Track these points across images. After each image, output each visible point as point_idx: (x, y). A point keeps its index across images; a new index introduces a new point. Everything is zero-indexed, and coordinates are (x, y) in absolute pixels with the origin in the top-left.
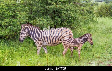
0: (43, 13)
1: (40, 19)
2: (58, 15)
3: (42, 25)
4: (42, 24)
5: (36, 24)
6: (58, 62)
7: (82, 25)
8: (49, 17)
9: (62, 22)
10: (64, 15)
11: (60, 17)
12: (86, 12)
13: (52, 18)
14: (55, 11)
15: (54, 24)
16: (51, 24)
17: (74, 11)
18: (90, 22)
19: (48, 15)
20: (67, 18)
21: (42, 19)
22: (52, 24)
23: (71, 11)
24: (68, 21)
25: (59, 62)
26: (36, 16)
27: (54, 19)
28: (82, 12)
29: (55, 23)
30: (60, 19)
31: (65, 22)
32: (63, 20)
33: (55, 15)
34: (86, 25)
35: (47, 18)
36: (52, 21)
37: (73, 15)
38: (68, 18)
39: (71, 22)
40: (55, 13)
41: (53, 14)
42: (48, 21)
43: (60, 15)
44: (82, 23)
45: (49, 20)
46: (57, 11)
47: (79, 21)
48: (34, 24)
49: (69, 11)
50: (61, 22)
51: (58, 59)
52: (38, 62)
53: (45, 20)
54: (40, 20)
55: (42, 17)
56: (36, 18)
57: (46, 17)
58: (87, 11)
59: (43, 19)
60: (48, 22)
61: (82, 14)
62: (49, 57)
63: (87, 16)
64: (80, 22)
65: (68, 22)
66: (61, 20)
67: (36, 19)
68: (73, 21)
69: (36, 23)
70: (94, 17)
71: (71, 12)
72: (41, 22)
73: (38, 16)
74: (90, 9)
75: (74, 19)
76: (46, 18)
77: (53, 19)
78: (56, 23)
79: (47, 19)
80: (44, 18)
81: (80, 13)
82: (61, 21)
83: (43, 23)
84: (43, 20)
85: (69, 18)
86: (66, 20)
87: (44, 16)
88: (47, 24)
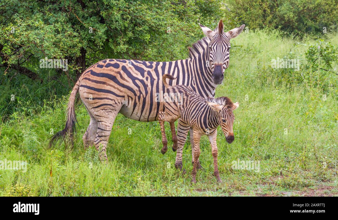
1: (30, 22)
2: (97, 14)
3: (36, 44)
4: (38, 41)
5: (16, 40)
6: (89, 180)
8: (62, 17)
9: (110, 40)
10: (117, 15)
11: (102, 21)
13: (73, 22)
15: (80, 45)
16: (69, 43)
19: (60, 9)
20: (127, 25)
21: (36, 24)
22: (74, 46)
24: (130, 38)
25: (94, 180)
26: (15, 11)
27: (82, 27)
28: (181, 8)
29: (85, 42)
30: (101, 30)
31: (121, 40)
32: (112, 34)
33: (85, 12)
35: (57, 21)
36: (75, 34)
37: (150, 17)
38: (132, 25)
39: (143, 43)
40: (84, 7)
41: (79, 8)
42: (58, 32)
43: (104, 14)
45: (64, 31)
47: (171, 40)
48: (6, 41)
50: (107, 40)
52: (17, 177)
53: (47, 28)
54: (29, 27)
55: (39, 15)
56: (17, 18)
57: (50, 15)
59: (42, 22)
60: (59, 36)
61: (181, 15)
62: (56, 164)
64: (172, 44)
65: (129, 42)
66: (106, 32)
67: (14, 23)
68: (148, 37)
69: (16, 37)
71: (144, 6)
72: (32, 35)
73: (22, 10)
75: (153, 31)
76: (52, 19)
77: (77, 27)
78: (90, 41)
79: (54, 27)
80: (46, 22)
81: (173, 12)
82: (105, 37)
83: (42, 40)
84: (42, 28)
85: (135, 25)
86: (126, 34)
87: (44, 14)
88: (56, 44)
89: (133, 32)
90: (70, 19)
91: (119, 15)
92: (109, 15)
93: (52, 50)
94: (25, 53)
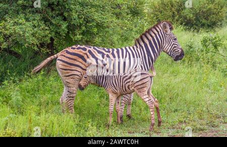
0: (25, 6)
1: (16, 20)
2: (62, 14)
3: (20, 35)
4: (21, 33)
5: (6, 32)
6: (56, 126)
7: (117, 43)
8: (38, 17)
9: (70, 32)
10: (75, 15)
11: (65, 19)
12: (126, 10)
13: (46, 20)
14: (53, 4)
15: (50, 35)
16: (43, 34)
17: (100, 7)
18: (135, 34)
19: (37, 12)
20: (81, 22)
21: (20, 21)
22: (46, 36)
23: (92, 6)
24: (84, 31)
26: (7, 13)
27: (51, 24)
28: (118, 10)
29: (53, 34)
30: (64, 26)
31: (77, 32)
32: (72, 28)
33: (53, 14)
34: (125, 43)
35: (34, 20)
36: (47, 28)
37: (97, 16)
38: (85, 22)
39: (92, 34)
40: (53, 10)
41: (49, 10)
42: (35, 27)
43: (66, 14)
44: (115, 38)
45: (39, 26)
46: (58, 4)
47: (111, 32)
49: (87, 6)
50: (68, 32)
51: (56, 119)
52: (7, 124)
53: (28, 24)
54: (16, 23)
55: (22, 15)
56: (7, 17)
57: (30, 16)
58: (128, 8)
59: (24, 20)
60: (36, 29)
61: (118, 16)
62: (33, 115)
63: (127, 21)
64: (112, 35)
65: (83, 34)
66: (68, 27)
67: (6, 21)
68: (95, 30)
69: (7, 30)
70: (143, 25)
71: (93, 10)
72: (17, 28)
73: (11, 12)
74: (136, 4)
75: (99, 26)
76: (31, 18)
77: (48, 23)
78: (56, 33)
79: (33, 23)
80: (27, 20)
81: (112, 13)
82: (66, 30)
83: (24, 32)
84: (24, 24)
85: (87, 22)
86: (81, 28)
87: (26, 14)
88: (33, 35)
89: (86, 27)
90: (43, 18)
91: (77, 16)
92: (69, 16)
93: (31, 39)
94: (13, 40)
